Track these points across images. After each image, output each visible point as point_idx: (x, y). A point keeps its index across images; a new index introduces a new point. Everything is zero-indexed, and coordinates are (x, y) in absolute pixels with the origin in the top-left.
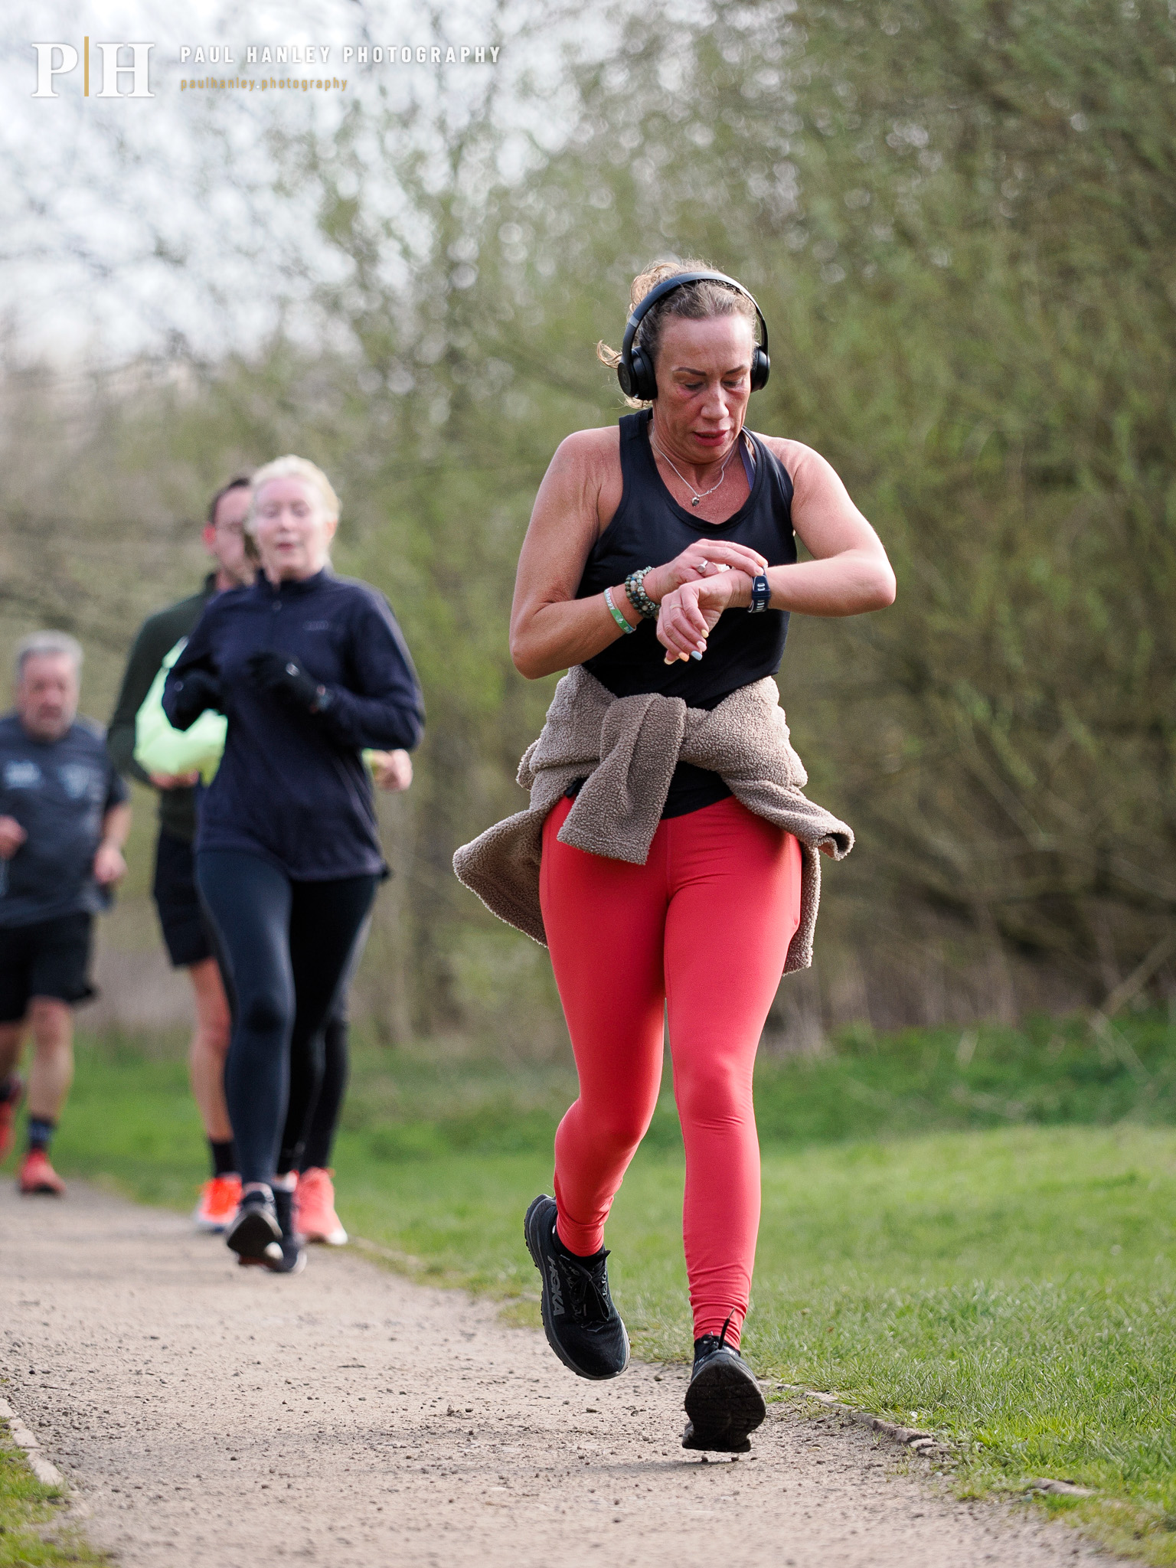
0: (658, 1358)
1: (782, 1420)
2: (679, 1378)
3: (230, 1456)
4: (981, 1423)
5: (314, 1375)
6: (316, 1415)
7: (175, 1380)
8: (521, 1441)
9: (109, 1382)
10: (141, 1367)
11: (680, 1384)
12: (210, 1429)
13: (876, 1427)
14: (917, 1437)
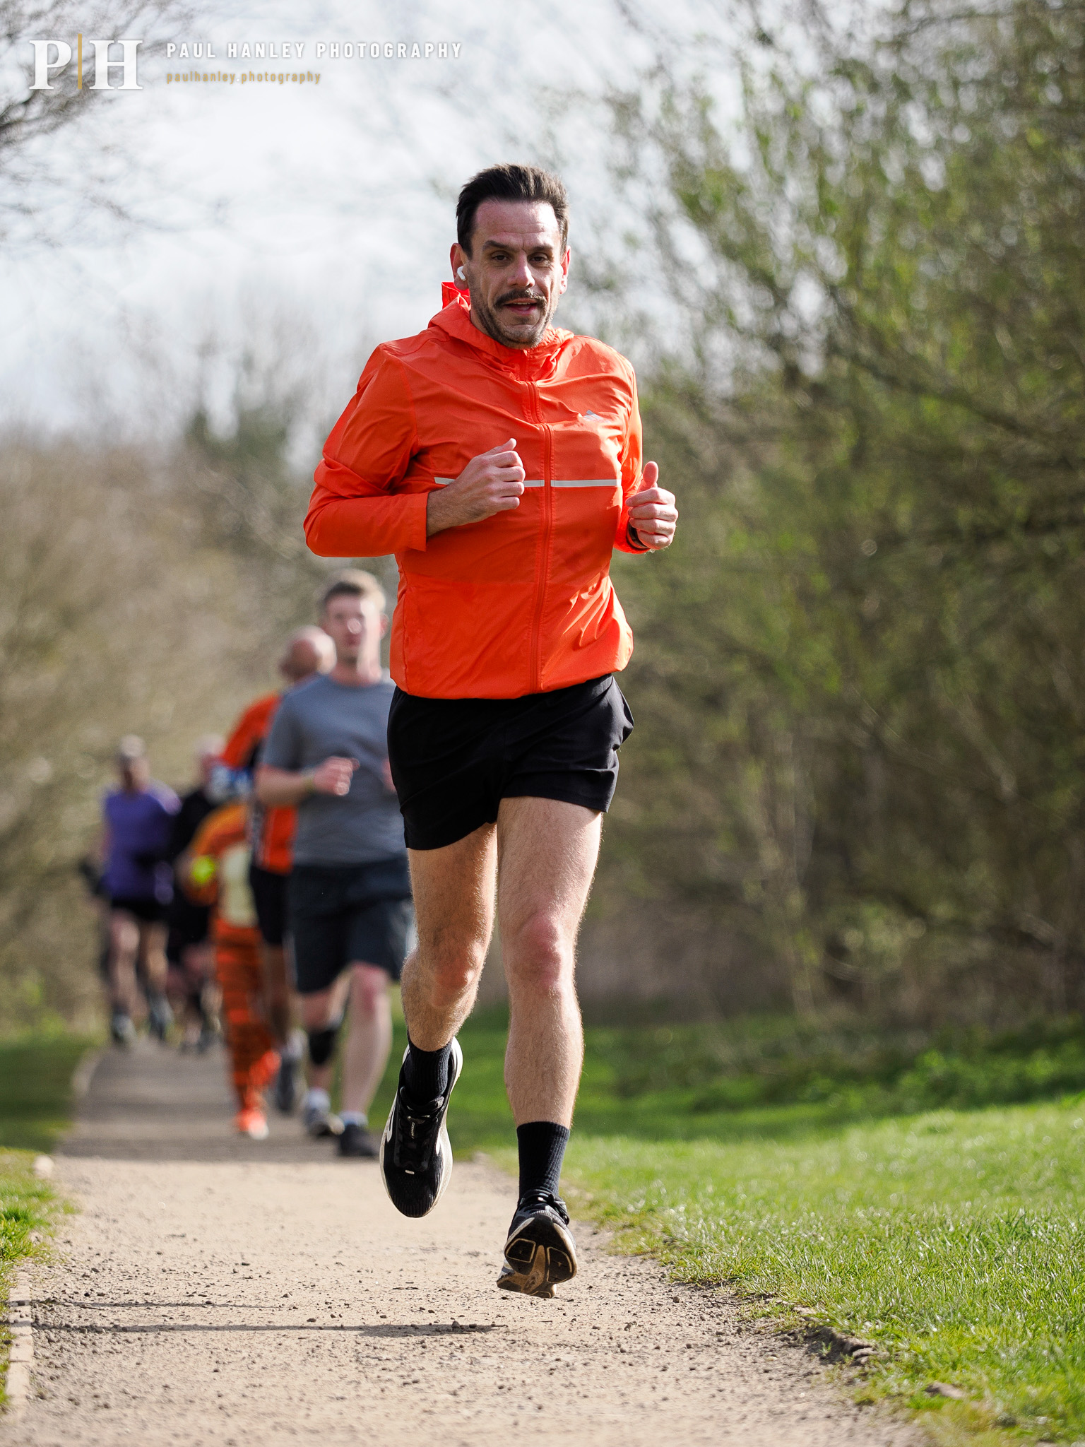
0: (695, 1280)
1: (759, 1332)
2: (704, 1296)
8: (505, 1354)
11: (700, 1303)
13: (831, 1338)
14: (862, 1347)
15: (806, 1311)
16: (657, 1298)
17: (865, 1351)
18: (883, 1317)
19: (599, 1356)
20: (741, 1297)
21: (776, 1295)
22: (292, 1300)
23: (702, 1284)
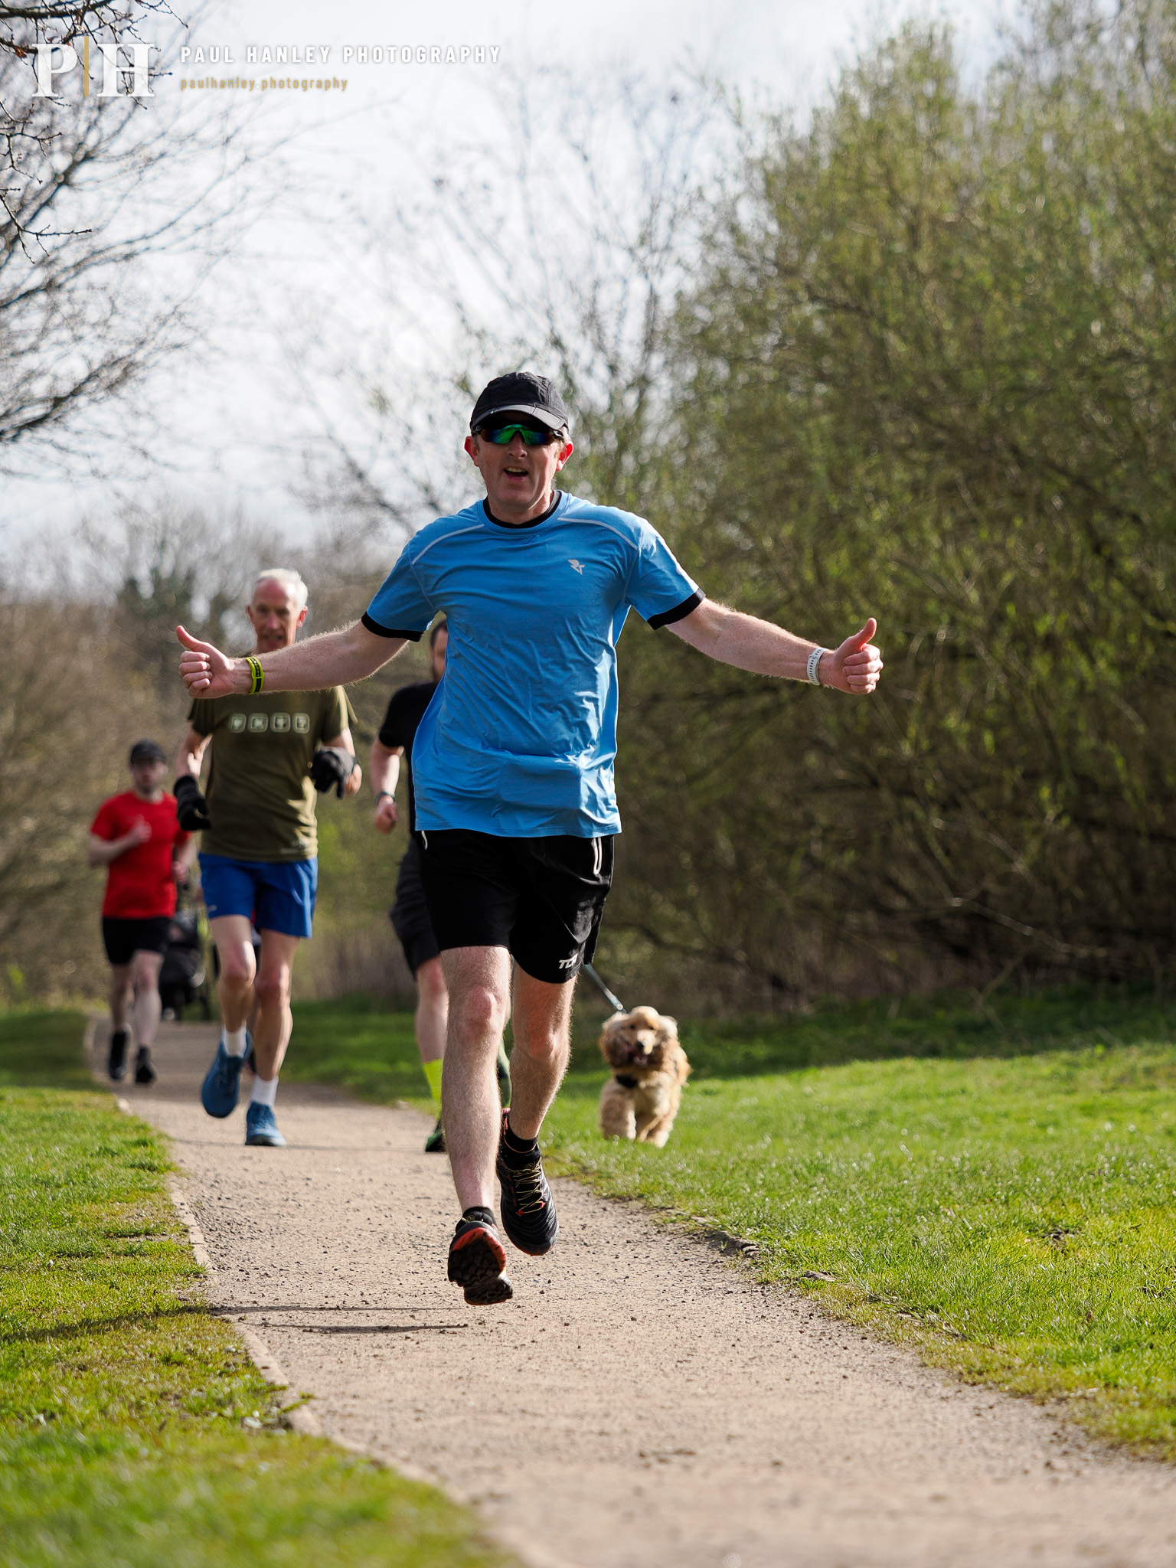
0: (613, 1196)
1: (672, 1233)
2: (623, 1208)
3: (323, 1250)
4: (788, 1238)
5: (397, 1203)
6: (386, 1226)
7: (308, 1205)
9: (266, 1206)
10: (291, 1197)
11: (622, 1212)
12: (316, 1234)
13: (725, 1239)
14: (747, 1245)
15: (702, 1220)
16: (591, 1208)
17: (751, 1248)
18: (758, 1225)
19: (570, 1246)
20: (648, 1209)
21: (672, 1208)
22: (353, 1204)
23: (620, 1199)
